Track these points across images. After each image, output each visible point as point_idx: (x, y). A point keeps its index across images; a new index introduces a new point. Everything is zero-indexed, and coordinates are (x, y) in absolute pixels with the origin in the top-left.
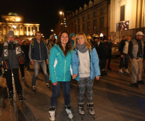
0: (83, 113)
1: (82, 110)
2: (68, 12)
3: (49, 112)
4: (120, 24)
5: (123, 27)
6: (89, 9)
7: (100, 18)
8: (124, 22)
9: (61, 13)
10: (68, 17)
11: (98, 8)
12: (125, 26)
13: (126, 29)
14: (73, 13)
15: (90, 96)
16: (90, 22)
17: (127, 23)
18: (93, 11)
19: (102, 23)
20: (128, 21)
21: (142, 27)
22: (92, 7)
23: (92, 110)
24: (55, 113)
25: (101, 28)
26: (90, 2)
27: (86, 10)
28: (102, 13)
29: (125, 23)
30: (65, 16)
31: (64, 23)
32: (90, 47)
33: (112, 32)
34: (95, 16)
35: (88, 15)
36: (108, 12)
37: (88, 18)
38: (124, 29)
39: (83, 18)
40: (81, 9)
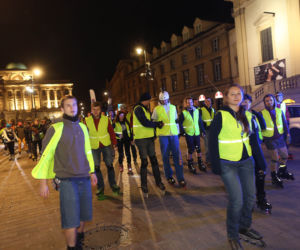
5: (271, 73)
6: (186, 42)
7: (212, 60)
8: (273, 62)
9: (139, 51)
11: (205, 41)
12: (278, 70)
13: (279, 78)
16: (188, 70)
17: (281, 65)
18: (193, 47)
19: (217, 70)
22: (190, 40)
25: (215, 81)
26: (186, 30)
27: (178, 47)
28: (215, 50)
29: (277, 65)
33: (246, 87)
34: (198, 57)
35: (183, 56)
37: (184, 63)
38: (274, 78)
39: (171, 62)
40: (164, 44)
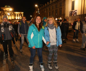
0: (51, 68)
1: (51, 66)
2: (40, 5)
3: (29, 66)
4: (71, 12)
5: (73, 14)
6: (53, 3)
7: (60, 9)
8: (74, 11)
9: (36, 6)
10: (40, 8)
11: (58, 3)
12: (75, 13)
13: (75, 15)
14: (44, 6)
15: (55, 57)
16: (53, 11)
17: (76, 12)
18: (55, 4)
19: (61, 11)
20: (77, 10)
21: (85, 13)
22: (55, 2)
23: (56, 66)
24: (33, 67)
25: (60, 14)
27: (52, 4)
28: (61, 6)
29: (75, 12)
30: (39, 8)
31: (38, 12)
32: (57, 26)
33: (67, 17)
34: (56, 7)
35: (53, 7)
36: (64, 5)
38: (74, 15)
39: (49, 8)
40: (48, 3)
